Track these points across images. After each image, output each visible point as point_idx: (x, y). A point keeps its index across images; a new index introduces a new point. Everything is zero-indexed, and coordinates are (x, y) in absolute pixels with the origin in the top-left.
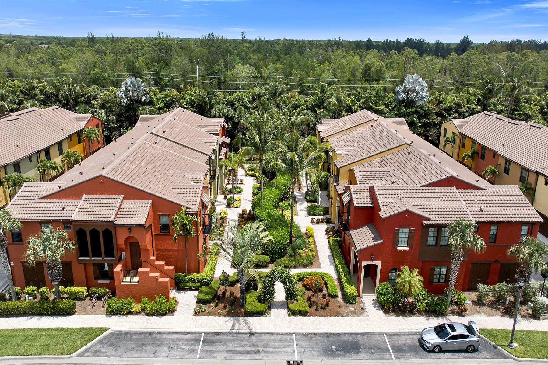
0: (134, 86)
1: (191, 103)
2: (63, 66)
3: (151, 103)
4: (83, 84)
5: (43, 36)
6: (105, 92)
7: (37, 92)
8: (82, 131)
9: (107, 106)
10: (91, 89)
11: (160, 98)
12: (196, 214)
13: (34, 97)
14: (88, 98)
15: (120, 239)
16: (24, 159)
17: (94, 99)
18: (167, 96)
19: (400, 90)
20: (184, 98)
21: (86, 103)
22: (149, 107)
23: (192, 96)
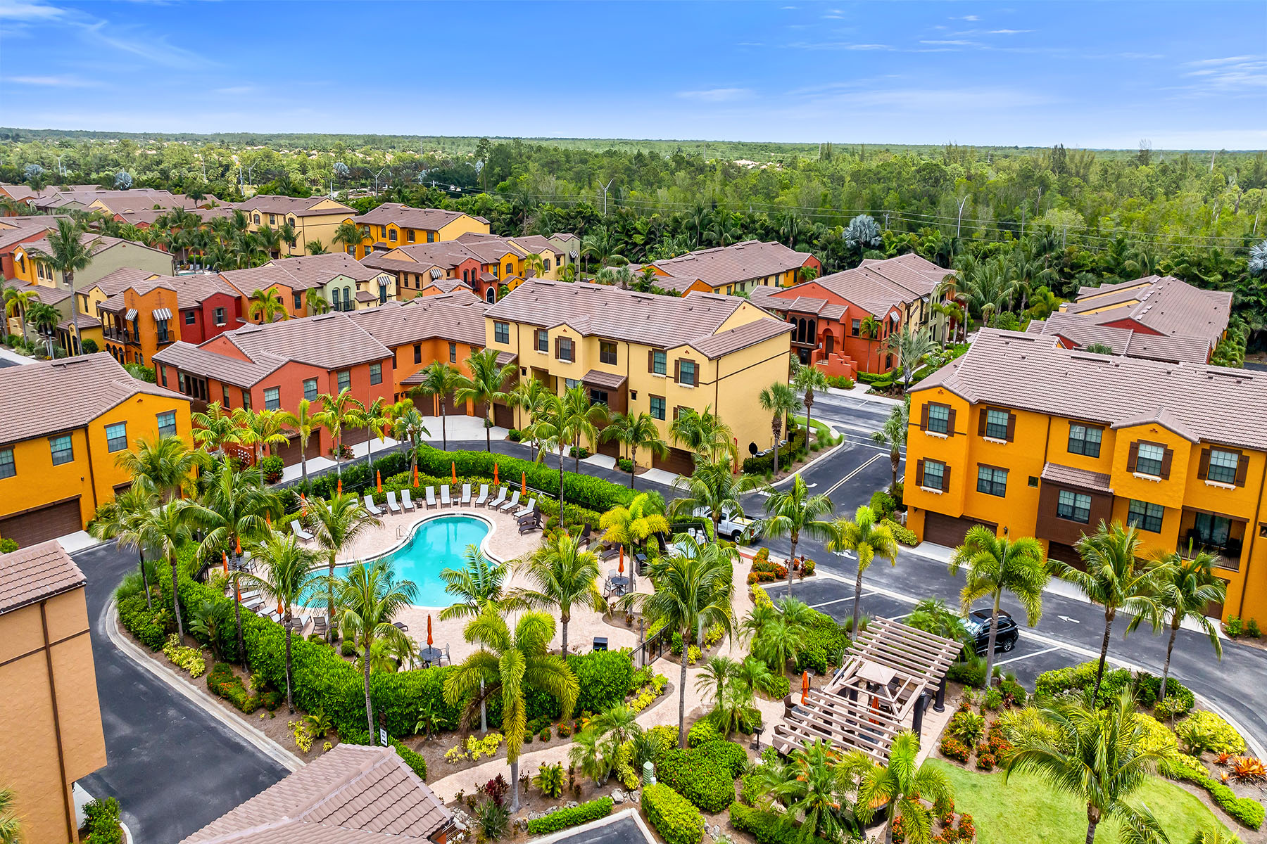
0: (864, 225)
1: (930, 251)
2: (781, 198)
3: (881, 247)
4: (806, 219)
5: (742, 141)
6: (830, 231)
7: (757, 225)
8: (799, 268)
9: (830, 247)
10: (815, 227)
11: (894, 242)
12: (881, 321)
13: (754, 231)
14: (810, 237)
15: (821, 328)
16: (748, 280)
17: (817, 238)
18: (902, 240)
19: (1256, 253)
20: (922, 244)
21: (807, 242)
22: (877, 252)
23: (933, 242)
